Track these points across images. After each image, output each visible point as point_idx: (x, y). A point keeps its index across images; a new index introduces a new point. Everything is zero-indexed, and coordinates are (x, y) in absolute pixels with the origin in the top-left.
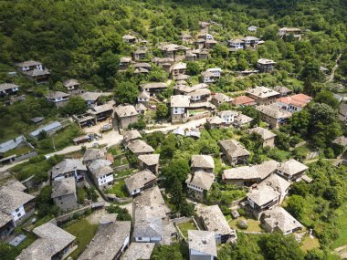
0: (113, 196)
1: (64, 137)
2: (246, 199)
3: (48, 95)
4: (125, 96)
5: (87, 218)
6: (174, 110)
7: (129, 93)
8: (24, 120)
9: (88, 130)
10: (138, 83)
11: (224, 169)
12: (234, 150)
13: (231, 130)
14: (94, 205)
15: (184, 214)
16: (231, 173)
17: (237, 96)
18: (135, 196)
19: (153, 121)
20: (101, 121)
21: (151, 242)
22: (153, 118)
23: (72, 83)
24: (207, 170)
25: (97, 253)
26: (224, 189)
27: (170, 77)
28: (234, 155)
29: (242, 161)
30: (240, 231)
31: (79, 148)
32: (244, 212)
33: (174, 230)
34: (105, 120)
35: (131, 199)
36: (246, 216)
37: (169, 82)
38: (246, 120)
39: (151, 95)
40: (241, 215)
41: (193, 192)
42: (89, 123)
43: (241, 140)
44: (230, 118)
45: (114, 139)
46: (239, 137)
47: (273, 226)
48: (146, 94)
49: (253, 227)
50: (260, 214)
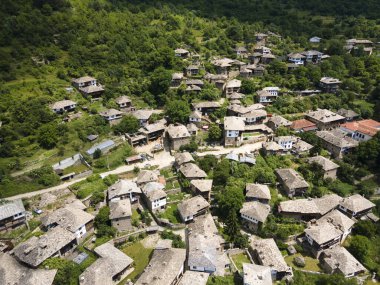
0: (166, 221)
1: (117, 156)
2: (303, 235)
3: (102, 111)
4: (177, 115)
5: (142, 241)
6: (228, 133)
7: (181, 112)
8: (81, 137)
9: (140, 150)
10: (190, 101)
11: (280, 200)
12: (291, 181)
13: (288, 157)
14: (148, 229)
15: (237, 245)
16: (288, 206)
17: (295, 119)
18: (188, 223)
19: (205, 143)
20: (152, 140)
21: (205, 271)
22: (205, 140)
23: (125, 99)
24: (263, 201)
25: (155, 278)
26: (280, 222)
27: (223, 95)
28: (292, 186)
29: (300, 193)
30: (296, 269)
31: (131, 167)
32: (301, 249)
33: (228, 262)
34: (156, 139)
35: (183, 225)
36: (304, 254)
37: (222, 101)
38: (305, 147)
39: (203, 114)
40: (298, 252)
41: (247, 222)
42: (141, 143)
43: (299, 170)
44: (287, 145)
45: (165, 160)
46: (297, 166)
47: (334, 267)
48: (198, 114)
49: (311, 266)
50: (319, 253)
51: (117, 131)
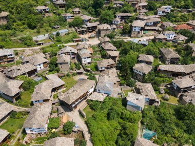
0: (89, 69)
1: (69, 37)
2: (171, 84)
3: (63, 14)
4: (105, 19)
5: (73, 77)
6: (134, 28)
7: (108, 17)
9: (82, 36)
10: (115, 13)
11: (160, 64)
12: (169, 54)
13: (170, 43)
14: (78, 71)
15: (128, 85)
16: (163, 67)
17: (179, 24)
18: (101, 71)
19: (120, 35)
20: (90, 32)
22: (120, 33)
23: (77, 9)
24: (149, 63)
25: (74, 91)
26: (157, 76)
27: (135, 11)
28: (169, 56)
29: (173, 61)
30: (163, 101)
31: (75, 44)
32: (168, 91)
33: (120, 91)
34: (92, 32)
35: (99, 72)
36: (169, 94)
37: (134, 14)
38: (182, 38)
39: (121, 21)
40: (166, 93)
41: (137, 74)
42: (83, 32)
43: (176, 50)
44: (171, 36)
45: (96, 42)
48: (118, 19)
49: (173, 101)
50: (180, 94)
51: (71, 26)
